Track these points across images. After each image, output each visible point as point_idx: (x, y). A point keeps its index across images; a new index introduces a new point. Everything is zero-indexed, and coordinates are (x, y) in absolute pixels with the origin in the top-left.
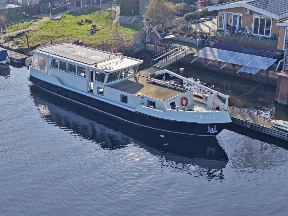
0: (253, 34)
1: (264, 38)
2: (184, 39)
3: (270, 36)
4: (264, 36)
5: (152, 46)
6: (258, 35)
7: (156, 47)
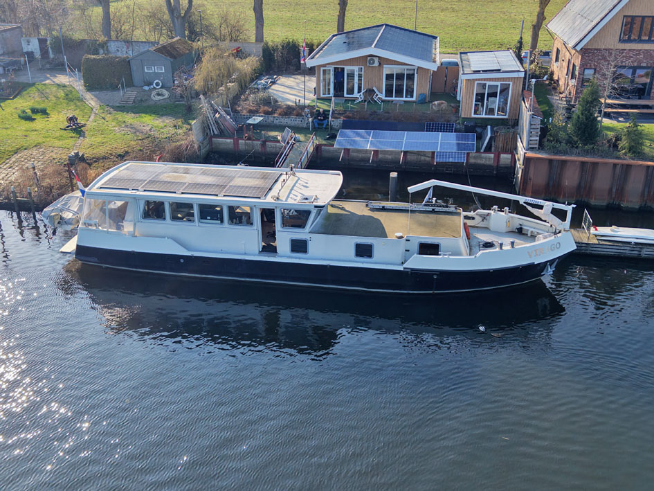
0: (384, 98)
1: (405, 102)
2: (278, 121)
3: (414, 99)
4: (404, 99)
5: (229, 141)
6: (394, 98)
7: (236, 143)
